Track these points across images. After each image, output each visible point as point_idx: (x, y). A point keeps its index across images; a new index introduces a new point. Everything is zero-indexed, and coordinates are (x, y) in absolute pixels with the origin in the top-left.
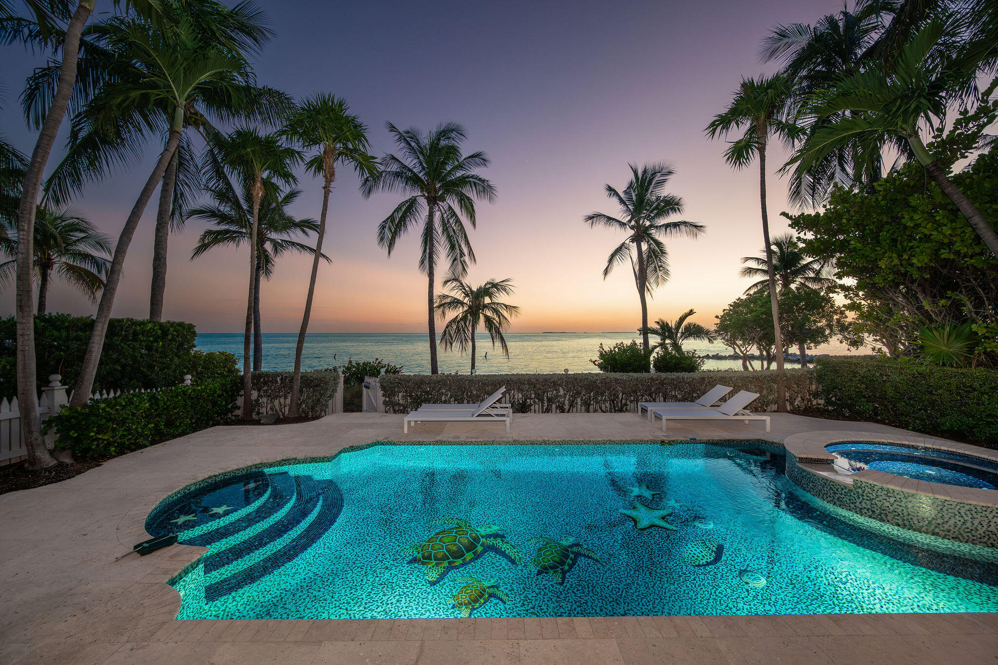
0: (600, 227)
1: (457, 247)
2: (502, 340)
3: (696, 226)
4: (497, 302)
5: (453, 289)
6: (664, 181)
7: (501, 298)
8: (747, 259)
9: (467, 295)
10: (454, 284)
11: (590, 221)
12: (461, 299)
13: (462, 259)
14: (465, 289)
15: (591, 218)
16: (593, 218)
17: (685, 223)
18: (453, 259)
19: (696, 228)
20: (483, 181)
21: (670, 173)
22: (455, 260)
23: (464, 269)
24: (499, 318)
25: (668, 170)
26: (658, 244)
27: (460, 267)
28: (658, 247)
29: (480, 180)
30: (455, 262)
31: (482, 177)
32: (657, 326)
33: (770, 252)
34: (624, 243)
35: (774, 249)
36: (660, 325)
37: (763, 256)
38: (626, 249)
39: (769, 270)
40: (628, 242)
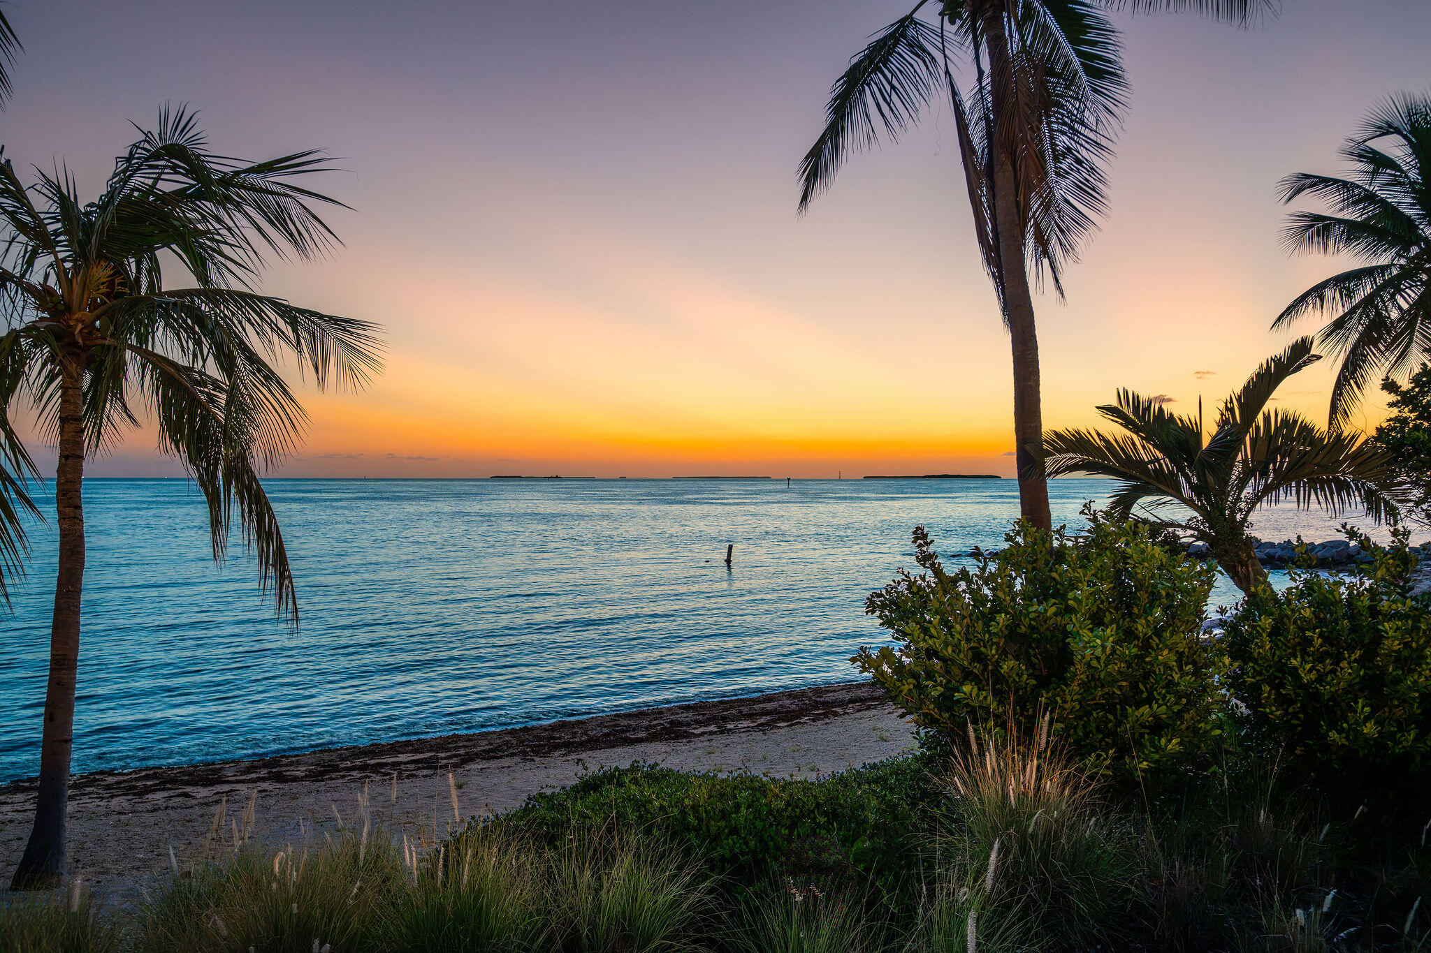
2: (258, 505)
4: (236, 286)
7: (260, 264)
9: (41, 240)
12: (11, 263)
14: (18, 195)
24: (227, 365)
28: (1074, 41)
32: (1114, 430)
33: (1378, 162)
34: (908, 22)
35: (1394, 148)
36: (1127, 423)
37: (1353, 171)
38: (917, 49)
39: (1383, 227)
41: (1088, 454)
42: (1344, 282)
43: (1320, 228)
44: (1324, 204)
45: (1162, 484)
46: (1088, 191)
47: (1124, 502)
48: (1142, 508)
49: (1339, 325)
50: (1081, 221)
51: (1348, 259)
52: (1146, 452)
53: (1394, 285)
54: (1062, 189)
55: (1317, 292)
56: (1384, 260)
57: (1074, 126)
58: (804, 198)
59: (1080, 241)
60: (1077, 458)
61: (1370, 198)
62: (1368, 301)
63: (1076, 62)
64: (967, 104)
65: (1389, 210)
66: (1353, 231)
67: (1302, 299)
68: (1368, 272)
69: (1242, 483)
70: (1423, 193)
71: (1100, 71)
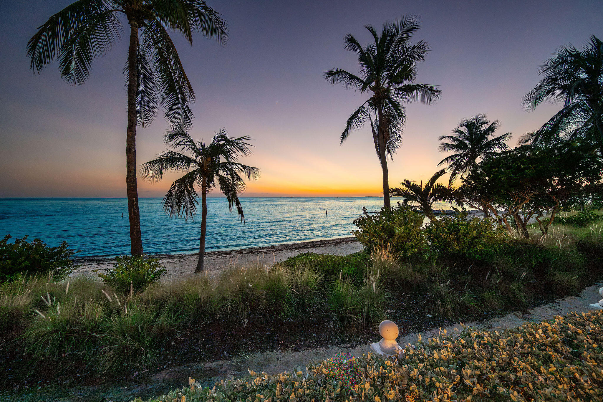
0: (341, 84)
2: (238, 203)
3: (432, 91)
4: (234, 161)
5: (179, 144)
6: (406, 37)
7: (238, 157)
8: (443, 137)
9: (199, 154)
10: (180, 139)
12: (193, 158)
13: (184, 105)
14: (194, 145)
15: (333, 74)
17: (423, 87)
19: (429, 92)
20: (211, 12)
21: (413, 29)
22: (174, 104)
24: (232, 177)
25: (410, 25)
26: (396, 106)
27: (181, 115)
28: (396, 110)
29: (206, 8)
30: (175, 108)
32: (404, 188)
33: (461, 132)
34: (362, 107)
35: (464, 129)
36: (406, 186)
37: (456, 135)
38: (364, 113)
39: (461, 146)
40: (366, 106)
41: (398, 192)
42: (452, 157)
43: (447, 146)
44: (448, 141)
45: (413, 198)
46: (398, 140)
47: (406, 202)
48: (410, 203)
49: (451, 166)
50: (397, 146)
51: (453, 152)
52: (410, 192)
53: (463, 158)
54: (393, 139)
55: (446, 159)
56: (461, 152)
57: (395, 127)
58: (342, 141)
59: (397, 150)
60: (396, 193)
61: (458, 140)
62: (457, 161)
63: (396, 114)
64: (374, 123)
65: (463, 143)
66: (454, 147)
67: (443, 161)
68: (457, 155)
69: (430, 198)
70: (470, 139)
71: (401, 115)
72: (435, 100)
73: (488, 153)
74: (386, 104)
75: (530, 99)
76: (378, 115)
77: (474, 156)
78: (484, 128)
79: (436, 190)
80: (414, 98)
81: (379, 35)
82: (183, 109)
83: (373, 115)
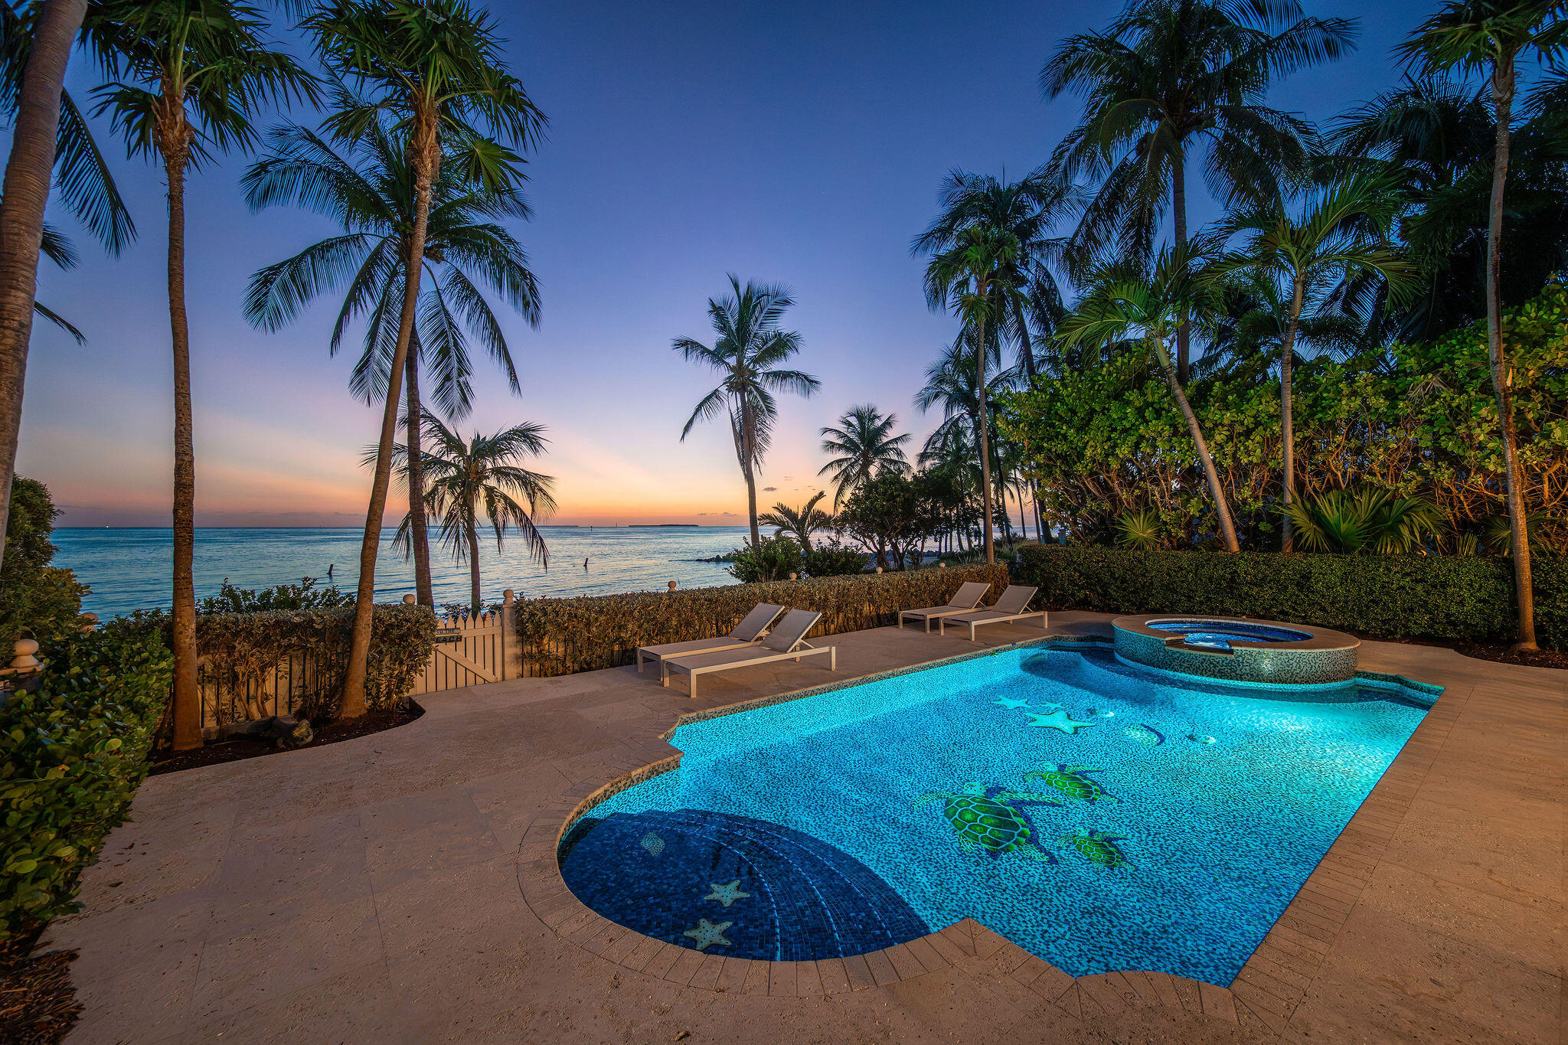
0: (692, 360)
1: (453, 353)
3: (811, 382)
6: (778, 312)
8: (826, 430)
11: (683, 349)
13: (461, 380)
15: (683, 345)
16: (688, 345)
17: (798, 374)
18: (442, 377)
19: (807, 383)
21: (787, 302)
22: (448, 378)
23: (465, 400)
25: (784, 298)
26: (765, 398)
27: (456, 394)
28: (764, 401)
30: (448, 384)
31: (511, 233)
32: (778, 514)
33: (850, 424)
34: (717, 390)
35: (854, 420)
36: (780, 511)
37: (842, 428)
38: (720, 398)
39: (849, 446)
40: (723, 389)
41: (770, 519)
42: (839, 462)
43: (831, 446)
44: (832, 437)
45: (789, 528)
46: (766, 440)
47: (778, 532)
48: (784, 533)
49: (836, 477)
50: (765, 450)
52: (785, 519)
53: (852, 465)
54: (759, 440)
55: (831, 464)
56: (850, 456)
57: (763, 423)
59: (764, 454)
60: (766, 520)
61: (846, 436)
62: (845, 470)
63: (764, 407)
64: (735, 417)
65: (851, 440)
66: (840, 447)
67: (826, 467)
68: (846, 460)
69: (808, 527)
70: (861, 435)
71: (771, 411)
72: (814, 393)
73: (885, 460)
74: (751, 392)
75: (919, 401)
76: (739, 405)
77: (867, 463)
78: (878, 423)
79: (814, 518)
80: (788, 387)
81: (743, 290)
82: (460, 385)
83: (732, 403)
